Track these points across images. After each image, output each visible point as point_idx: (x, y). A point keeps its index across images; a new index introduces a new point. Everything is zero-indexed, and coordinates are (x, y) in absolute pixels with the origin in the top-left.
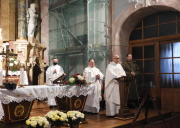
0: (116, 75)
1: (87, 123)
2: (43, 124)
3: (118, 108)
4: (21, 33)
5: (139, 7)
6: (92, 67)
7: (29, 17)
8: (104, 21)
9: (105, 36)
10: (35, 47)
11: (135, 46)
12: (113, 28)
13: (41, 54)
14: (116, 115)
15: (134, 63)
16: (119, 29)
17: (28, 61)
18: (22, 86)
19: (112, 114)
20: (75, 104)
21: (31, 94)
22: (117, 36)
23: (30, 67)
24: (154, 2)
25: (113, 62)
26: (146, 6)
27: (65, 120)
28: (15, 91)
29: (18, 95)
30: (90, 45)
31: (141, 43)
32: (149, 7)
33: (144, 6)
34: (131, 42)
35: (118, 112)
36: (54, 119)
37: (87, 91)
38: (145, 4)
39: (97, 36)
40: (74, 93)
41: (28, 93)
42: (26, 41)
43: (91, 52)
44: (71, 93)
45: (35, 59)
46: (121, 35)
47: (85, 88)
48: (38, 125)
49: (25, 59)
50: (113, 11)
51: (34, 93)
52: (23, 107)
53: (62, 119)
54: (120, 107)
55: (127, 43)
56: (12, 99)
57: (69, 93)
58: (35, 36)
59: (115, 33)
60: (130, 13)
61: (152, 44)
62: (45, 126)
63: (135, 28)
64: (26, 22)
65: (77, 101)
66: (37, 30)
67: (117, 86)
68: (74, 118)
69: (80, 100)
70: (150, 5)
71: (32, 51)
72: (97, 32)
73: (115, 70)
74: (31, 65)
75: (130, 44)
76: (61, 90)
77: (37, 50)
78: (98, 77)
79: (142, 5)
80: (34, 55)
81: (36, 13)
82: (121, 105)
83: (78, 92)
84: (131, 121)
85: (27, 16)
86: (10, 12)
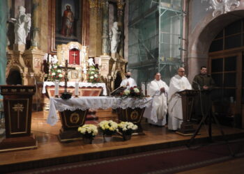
0: (179, 88)
1: (144, 134)
2: (92, 132)
3: (181, 122)
4: (105, 49)
5: (217, 15)
6: (158, 80)
7: (112, 35)
8: (179, 33)
9: (180, 49)
10: (118, 61)
11: (216, 58)
12: (190, 40)
13: (124, 68)
14: (178, 130)
15: (209, 76)
16: (196, 40)
17: (110, 74)
18: (76, 96)
19: (174, 128)
20: (131, 116)
21: (84, 104)
22: (194, 48)
23: (111, 80)
24: (234, 7)
25: (177, 76)
26: (225, 12)
27: (115, 131)
28: (69, 100)
29: (72, 104)
30: (161, 58)
31: (222, 54)
32: (228, 13)
33: (222, 13)
34: (211, 53)
35: (180, 127)
36: (103, 128)
37: (143, 104)
38: (224, 10)
39: (173, 49)
40: (129, 105)
41: (81, 103)
42: (108, 56)
43: (162, 65)
44: (126, 105)
45: (116, 73)
46: (198, 47)
47: (141, 101)
48: (87, 132)
49: (108, 72)
50: (190, 22)
51: (87, 103)
52: (77, 115)
53: (111, 129)
54: (182, 121)
55: (206, 55)
56: (66, 107)
57: (123, 105)
58: (118, 52)
59: (192, 45)
60: (208, 22)
61: (234, 55)
62: (93, 134)
63: (216, 37)
64: (109, 40)
65: (133, 113)
66: (120, 46)
67: (180, 100)
68: (125, 129)
69: (137, 113)
70: (229, 11)
71: (114, 65)
72: (173, 45)
73: (179, 84)
74: (112, 78)
75: (209, 56)
76: (115, 101)
77: (119, 65)
78: (163, 90)
79: (220, 12)
80: (116, 69)
81: (118, 31)
82: (184, 120)
83: (133, 104)
84: (190, 138)
85: (110, 34)
86: (97, 31)
